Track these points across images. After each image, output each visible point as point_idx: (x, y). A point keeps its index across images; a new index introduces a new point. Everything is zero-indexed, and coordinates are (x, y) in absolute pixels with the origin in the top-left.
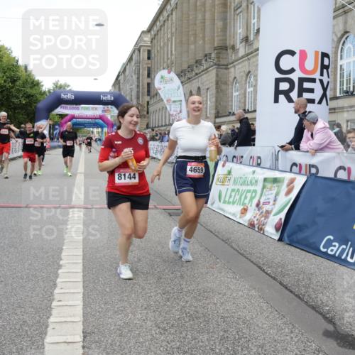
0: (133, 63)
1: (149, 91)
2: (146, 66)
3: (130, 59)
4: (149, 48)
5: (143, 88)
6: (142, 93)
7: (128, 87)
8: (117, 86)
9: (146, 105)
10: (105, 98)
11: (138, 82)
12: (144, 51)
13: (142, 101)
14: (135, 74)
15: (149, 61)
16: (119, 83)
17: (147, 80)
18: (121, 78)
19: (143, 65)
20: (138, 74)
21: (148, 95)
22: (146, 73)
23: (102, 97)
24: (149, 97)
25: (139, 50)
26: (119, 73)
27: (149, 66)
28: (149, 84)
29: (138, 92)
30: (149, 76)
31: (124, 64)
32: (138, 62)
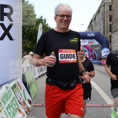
0: (101, 13)
1: (110, 29)
2: (108, 15)
3: (99, 11)
4: (111, 4)
5: (107, 28)
6: (107, 31)
7: (98, 28)
8: (90, 28)
9: (109, 38)
10: (90, 35)
11: (104, 24)
12: (107, 6)
13: (107, 36)
14: (102, 20)
15: (111, 12)
16: (92, 26)
17: (109, 23)
18: (93, 23)
19: (106, 15)
20: (104, 20)
21: (110, 31)
22: (109, 19)
23: (88, 34)
24: (111, 33)
25: (104, 6)
26: (92, 20)
27: (111, 14)
28: (110, 25)
29: (104, 30)
30: (111, 20)
31: (95, 15)
32: (104, 13)
